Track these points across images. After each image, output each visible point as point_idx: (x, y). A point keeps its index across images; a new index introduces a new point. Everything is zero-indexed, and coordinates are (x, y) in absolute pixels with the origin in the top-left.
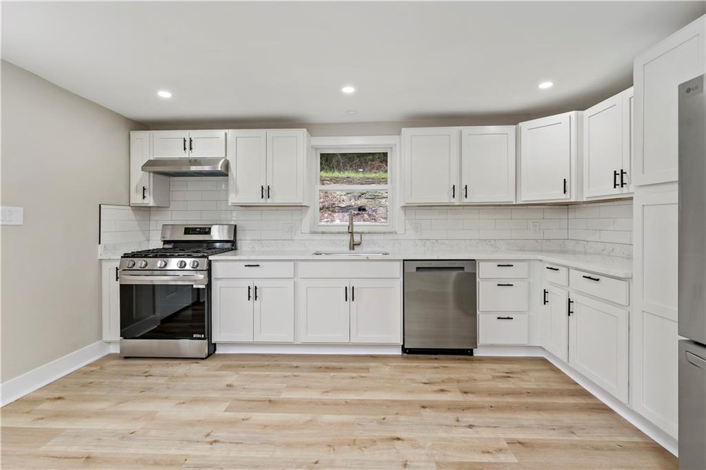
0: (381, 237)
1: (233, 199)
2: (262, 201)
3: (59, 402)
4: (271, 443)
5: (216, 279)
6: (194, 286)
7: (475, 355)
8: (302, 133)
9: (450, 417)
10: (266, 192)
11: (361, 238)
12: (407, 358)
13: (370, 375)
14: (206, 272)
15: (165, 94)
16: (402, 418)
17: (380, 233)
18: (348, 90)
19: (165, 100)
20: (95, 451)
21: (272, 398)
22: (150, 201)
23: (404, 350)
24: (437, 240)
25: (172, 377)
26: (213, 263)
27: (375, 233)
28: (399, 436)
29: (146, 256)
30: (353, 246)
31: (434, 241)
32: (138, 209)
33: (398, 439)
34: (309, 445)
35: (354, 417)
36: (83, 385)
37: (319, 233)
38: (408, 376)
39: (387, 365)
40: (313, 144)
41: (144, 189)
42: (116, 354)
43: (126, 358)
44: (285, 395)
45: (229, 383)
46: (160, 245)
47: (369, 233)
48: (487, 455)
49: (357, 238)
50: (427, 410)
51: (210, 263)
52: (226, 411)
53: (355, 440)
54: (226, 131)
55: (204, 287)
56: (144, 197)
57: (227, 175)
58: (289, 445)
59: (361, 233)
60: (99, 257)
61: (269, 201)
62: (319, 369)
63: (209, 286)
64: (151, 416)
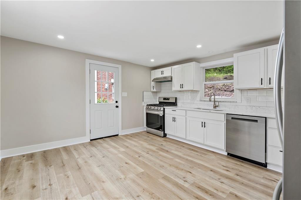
0: (229, 104)
1: (174, 89)
2: (181, 89)
3: (131, 137)
4: (158, 159)
5: (166, 114)
6: (160, 115)
7: (267, 168)
8: (193, 64)
9: (218, 177)
10: (182, 86)
11: (219, 103)
12: (228, 157)
13: (205, 156)
14: (163, 111)
15: (152, 60)
16: (199, 170)
17: (228, 102)
18: (199, 46)
19: (153, 62)
20: (129, 146)
21: (169, 151)
22: (155, 90)
23: (228, 154)
24: (259, 107)
25: (152, 139)
26: (165, 109)
27: (226, 102)
28: (191, 172)
29: (155, 106)
30: (215, 107)
31: (258, 107)
32: (153, 92)
33: (191, 173)
34: (165, 163)
35: (184, 163)
36: (136, 135)
37: (202, 101)
38: (219, 162)
39: (216, 156)
40: (201, 66)
41: (153, 87)
42: (145, 131)
43: (148, 132)
44: (172, 151)
45: (162, 144)
46: (158, 103)
47: (223, 102)
48: (216, 191)
49: (217, 104)
50: (212, 172)
51: (164, 109)
52: (156, 149)
53: (178, 167)
54: (172, 67)
55: (162, 115)
56: (153, 89)
57: (172, 81)
58: (161, 161)
59: (219, 102)
60: (143, 105)
61: (183, 89)
62: (190, 149)
63: (164, 115)
64: (142, 144)
